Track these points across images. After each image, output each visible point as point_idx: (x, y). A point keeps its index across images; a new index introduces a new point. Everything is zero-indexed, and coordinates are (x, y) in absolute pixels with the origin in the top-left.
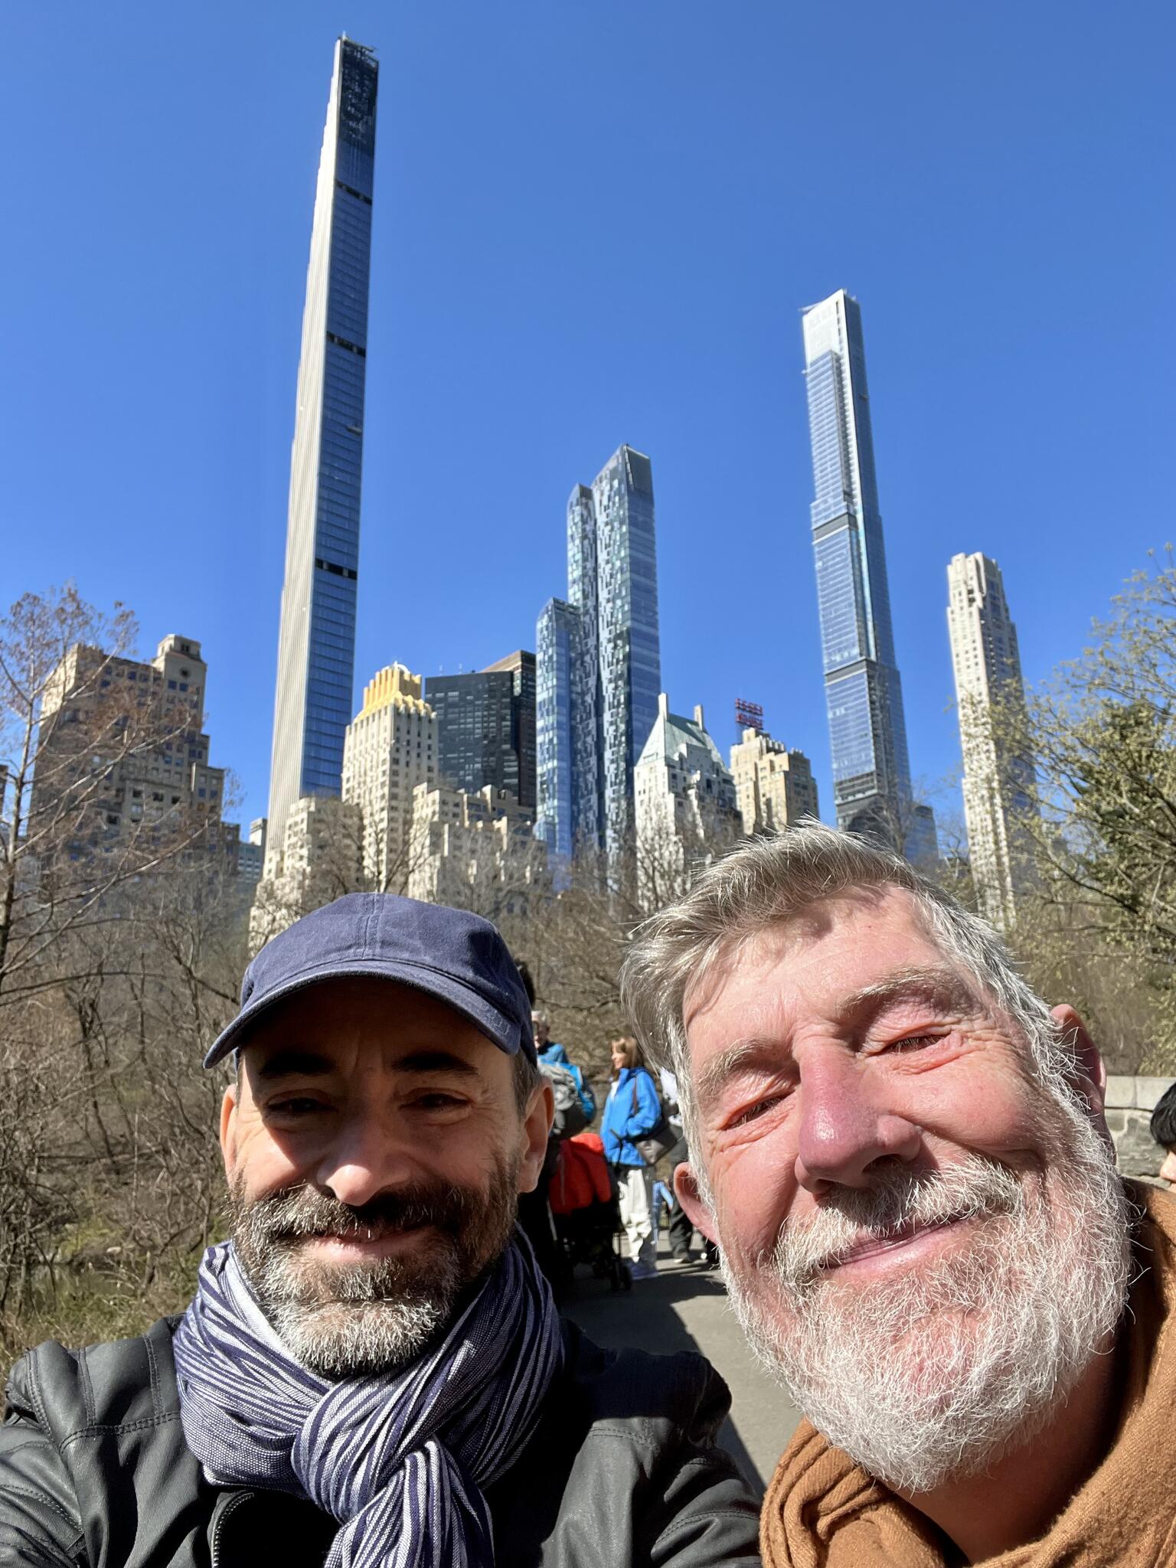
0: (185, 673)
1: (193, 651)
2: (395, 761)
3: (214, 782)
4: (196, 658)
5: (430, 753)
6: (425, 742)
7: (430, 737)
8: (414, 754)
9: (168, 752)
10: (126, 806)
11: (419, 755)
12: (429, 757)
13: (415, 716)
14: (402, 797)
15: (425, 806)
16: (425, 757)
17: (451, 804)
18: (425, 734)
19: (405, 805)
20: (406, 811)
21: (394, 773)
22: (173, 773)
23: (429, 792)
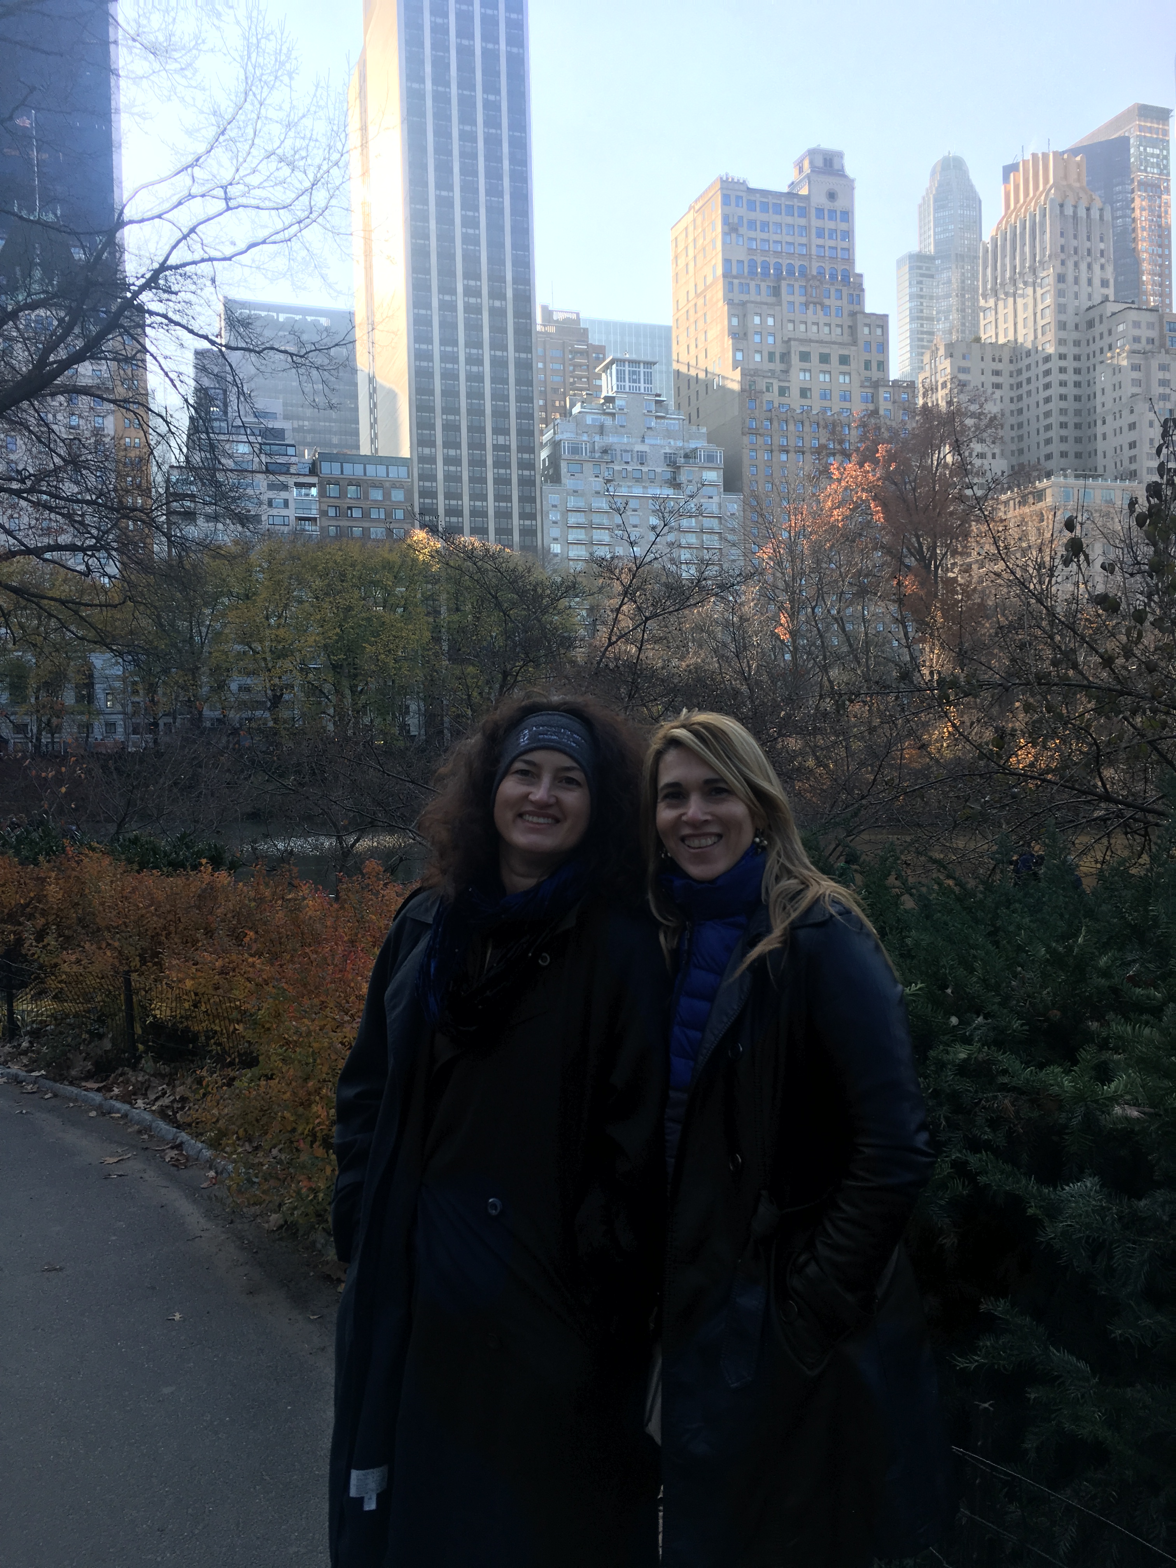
0: (832, 196)
1: (836, 166)
2: (1061, 278)
3: (879, 331)
4: (840, 174)
5: (1103, 260)
6: (1097, 247)
7: (1102, 240)
8: (1083, 267)
9: (827, 302)
10: (793, 371)
11: (1089, 266)
12: (1102, 267)
13: (1082, 213)
14: (1070, 325)
15: (1106, 334)
16: (1096, 268)
17: (1143, 325)
18: (1096, 236)
19: (1075, 335)
20: (1077, 343)
21: (1060, 293)
22: (833, 326)
23: (1113, 314)
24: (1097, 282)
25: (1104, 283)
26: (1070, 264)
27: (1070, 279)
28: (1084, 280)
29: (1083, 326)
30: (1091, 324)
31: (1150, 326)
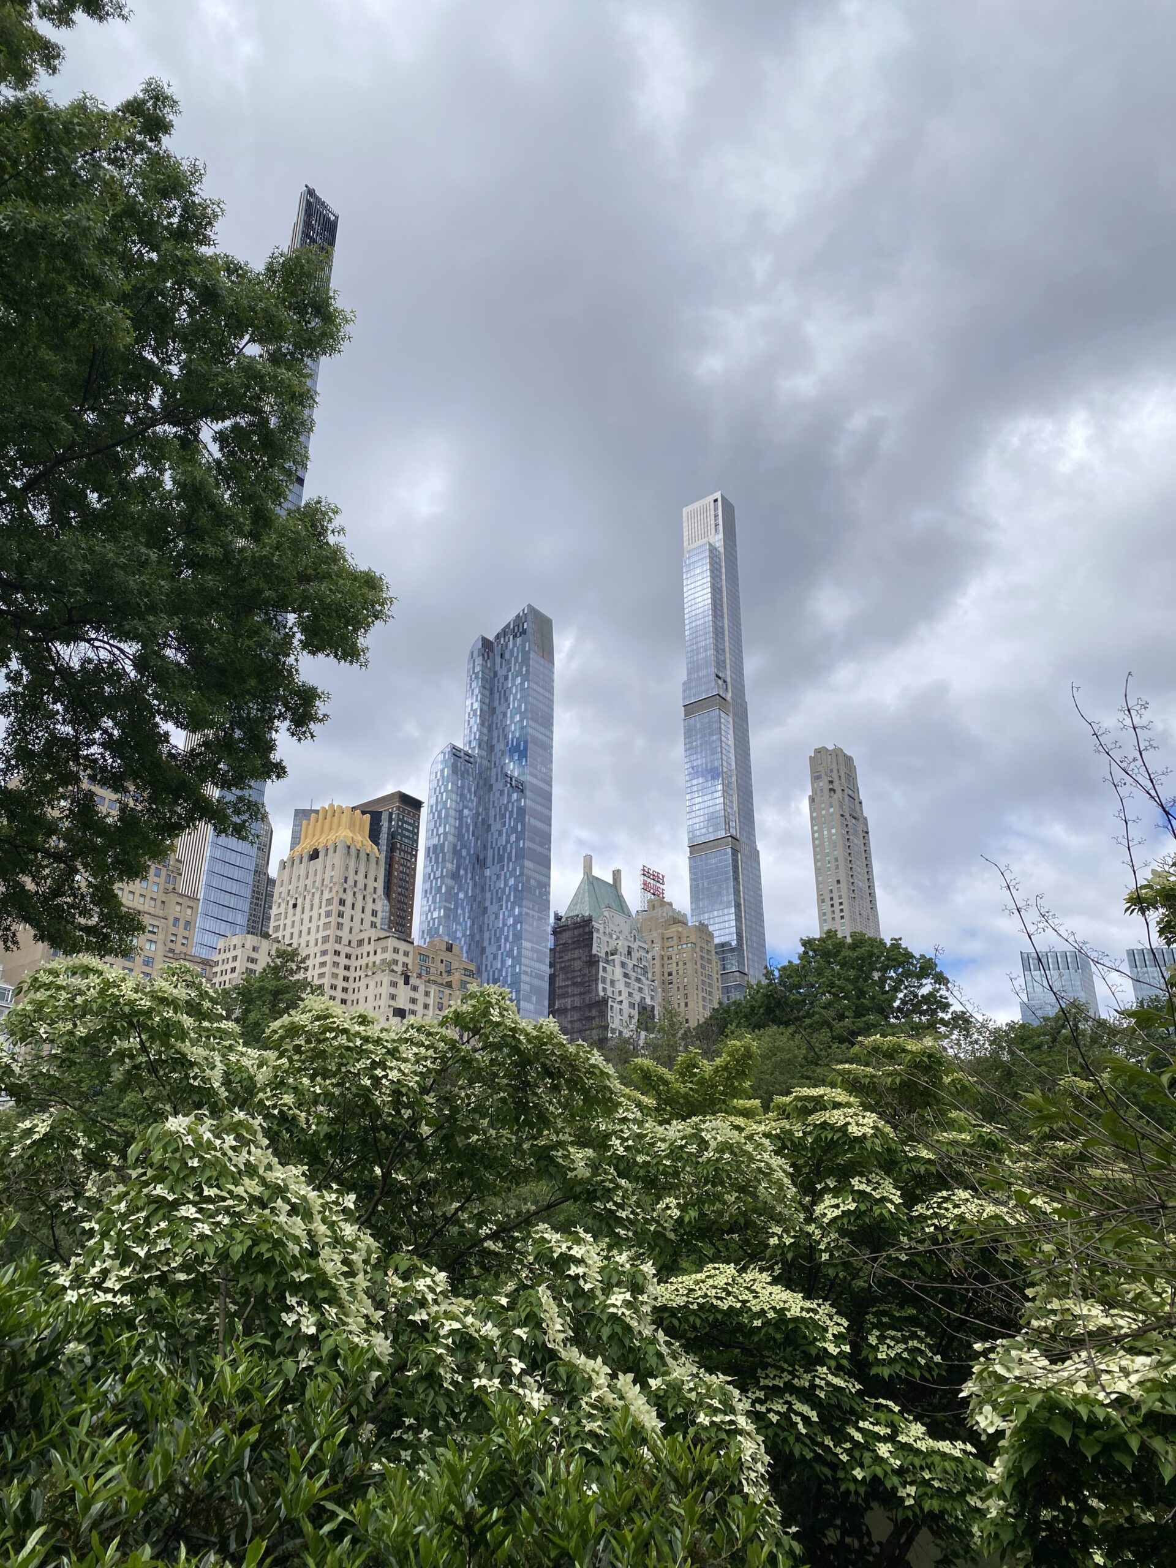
2: (342, 902)
5: (375, 896)
9: (146, 876)
11: (364, 898)
12: (374, 901)
13: (364, 857)
14: (345, 941)
15: (372, 953)
16: (369, 900)
17: (401, 952)
18: (371, 877)
19: (348, 950)
20: (348, 956)
21: (341, 915)
22: (148, 899)
23: (379, 939)
24: (368, 911)
25: (374, 913)
26: (350, 893)
27: (349, 903)
28: (359, 906)
29: (354, 944)
30: (360, 943)
31: (406, 954)
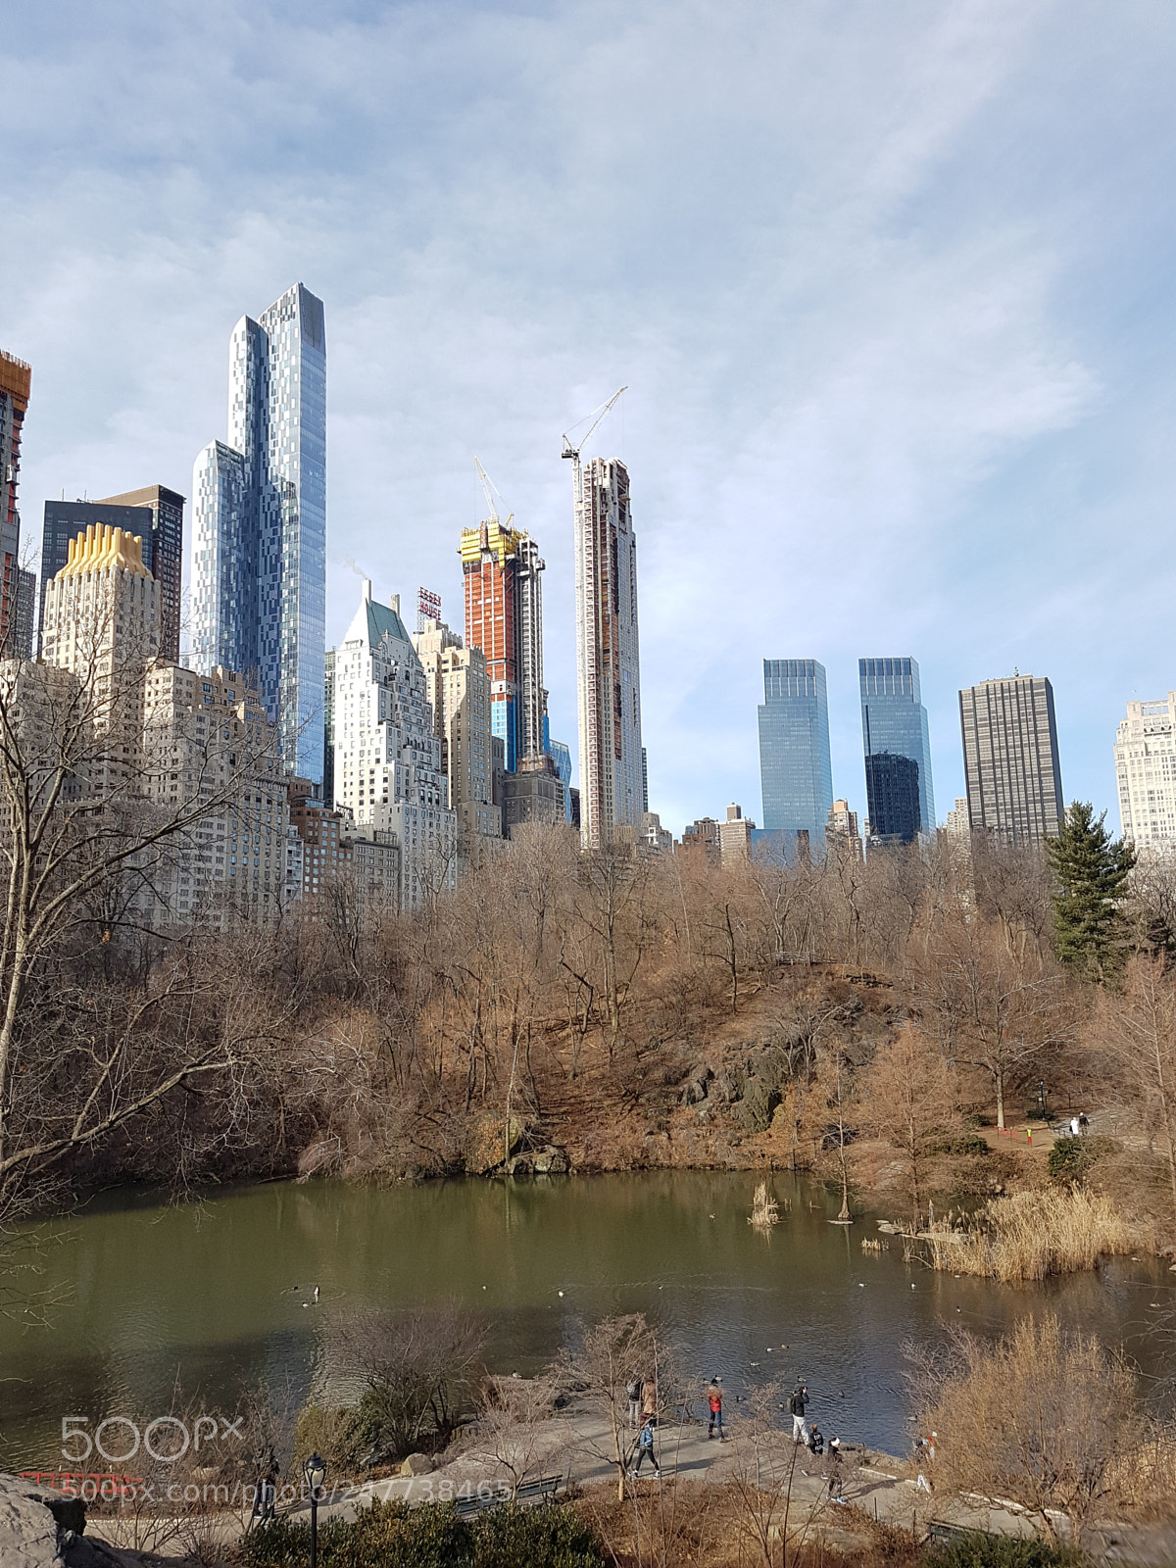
2: (119, 629)
5: (152, 623)
6: (149, 611)
7: (152, 606)
8: (137, 624)
11: (142, 625)
12: (152, 628)
13: (138, 582)
16: (147, 627)
21: (118, 642)
24: (147, 638)
26: (127, 620)
27: (126, 631)
28: (137, 634)
31: (189, 684)
